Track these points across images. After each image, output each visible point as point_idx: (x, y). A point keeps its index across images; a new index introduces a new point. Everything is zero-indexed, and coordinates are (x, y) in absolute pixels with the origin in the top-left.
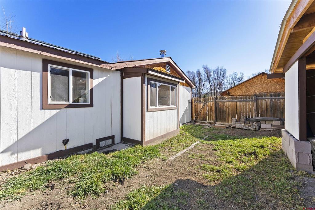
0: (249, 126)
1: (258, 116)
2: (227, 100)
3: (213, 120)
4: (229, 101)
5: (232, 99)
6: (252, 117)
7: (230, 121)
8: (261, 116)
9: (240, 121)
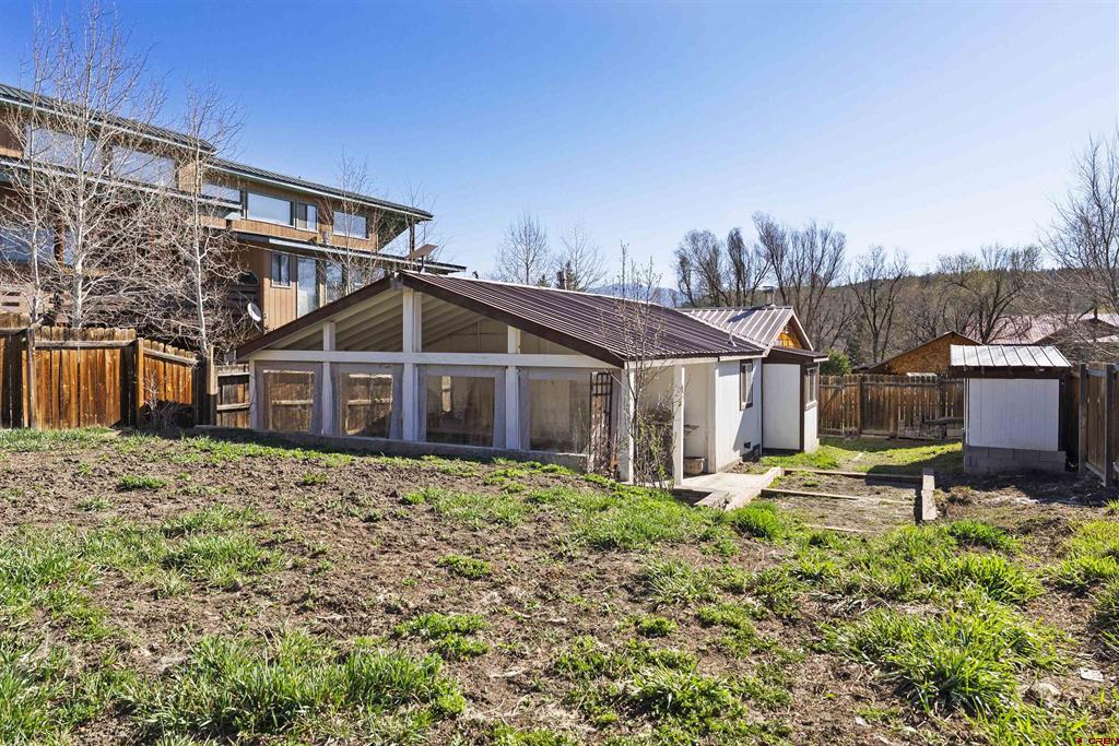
0: (928, 433)
1: (944, 415)
2: (886, 382)
3: (856, 426)
4: (891, 385)
5: (897, 381)
6: (934, 417)
7: (892, 427)
8: (949, 415)
9: (912, 425)
